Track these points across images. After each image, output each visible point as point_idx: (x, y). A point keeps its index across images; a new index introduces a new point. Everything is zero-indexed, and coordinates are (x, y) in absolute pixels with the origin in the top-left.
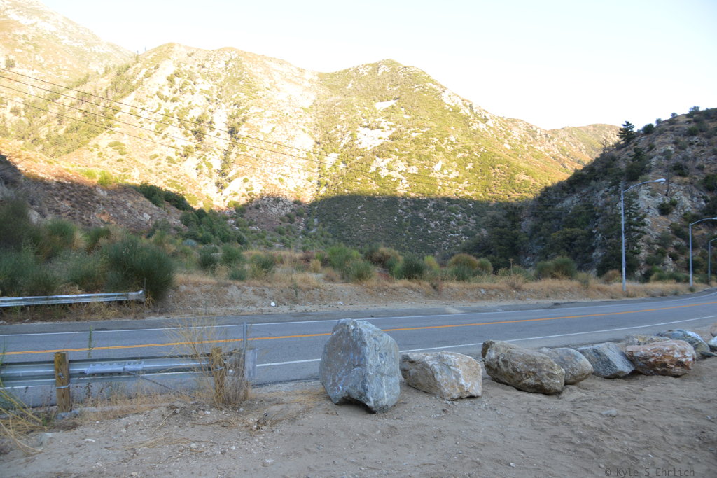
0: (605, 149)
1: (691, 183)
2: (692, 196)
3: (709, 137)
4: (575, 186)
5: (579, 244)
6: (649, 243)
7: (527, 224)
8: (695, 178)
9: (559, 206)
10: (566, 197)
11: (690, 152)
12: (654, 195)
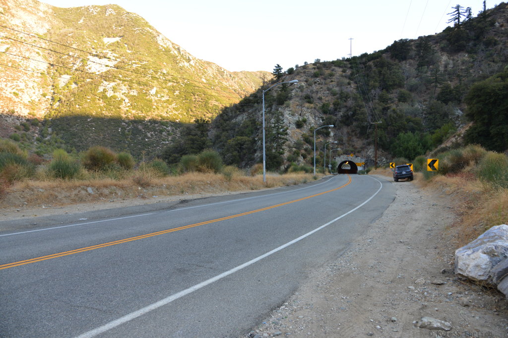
0: (264, 82)
1: (315, 108)
2: (315, 117)
3: (325, 79)
4: (245, 107)
5: (246, 148)
6: (289, 147)
7: (212, 133)
8: (317, 105)
9: (234, 121)
10: (239, 115)
11: (315, 88)
12: (293, 115)
